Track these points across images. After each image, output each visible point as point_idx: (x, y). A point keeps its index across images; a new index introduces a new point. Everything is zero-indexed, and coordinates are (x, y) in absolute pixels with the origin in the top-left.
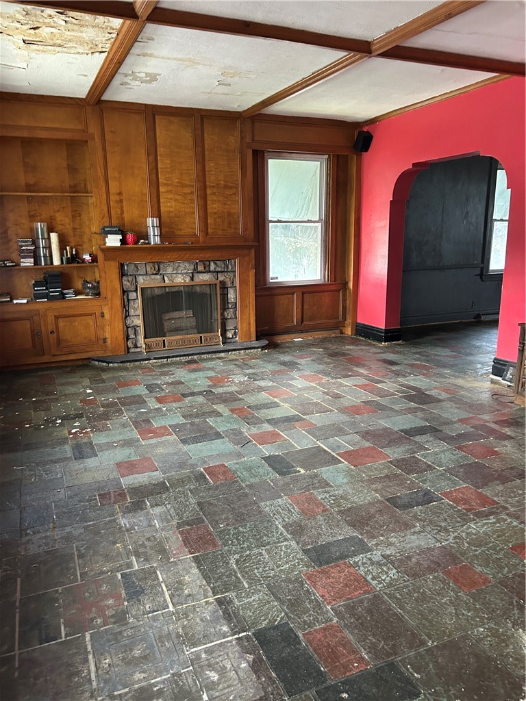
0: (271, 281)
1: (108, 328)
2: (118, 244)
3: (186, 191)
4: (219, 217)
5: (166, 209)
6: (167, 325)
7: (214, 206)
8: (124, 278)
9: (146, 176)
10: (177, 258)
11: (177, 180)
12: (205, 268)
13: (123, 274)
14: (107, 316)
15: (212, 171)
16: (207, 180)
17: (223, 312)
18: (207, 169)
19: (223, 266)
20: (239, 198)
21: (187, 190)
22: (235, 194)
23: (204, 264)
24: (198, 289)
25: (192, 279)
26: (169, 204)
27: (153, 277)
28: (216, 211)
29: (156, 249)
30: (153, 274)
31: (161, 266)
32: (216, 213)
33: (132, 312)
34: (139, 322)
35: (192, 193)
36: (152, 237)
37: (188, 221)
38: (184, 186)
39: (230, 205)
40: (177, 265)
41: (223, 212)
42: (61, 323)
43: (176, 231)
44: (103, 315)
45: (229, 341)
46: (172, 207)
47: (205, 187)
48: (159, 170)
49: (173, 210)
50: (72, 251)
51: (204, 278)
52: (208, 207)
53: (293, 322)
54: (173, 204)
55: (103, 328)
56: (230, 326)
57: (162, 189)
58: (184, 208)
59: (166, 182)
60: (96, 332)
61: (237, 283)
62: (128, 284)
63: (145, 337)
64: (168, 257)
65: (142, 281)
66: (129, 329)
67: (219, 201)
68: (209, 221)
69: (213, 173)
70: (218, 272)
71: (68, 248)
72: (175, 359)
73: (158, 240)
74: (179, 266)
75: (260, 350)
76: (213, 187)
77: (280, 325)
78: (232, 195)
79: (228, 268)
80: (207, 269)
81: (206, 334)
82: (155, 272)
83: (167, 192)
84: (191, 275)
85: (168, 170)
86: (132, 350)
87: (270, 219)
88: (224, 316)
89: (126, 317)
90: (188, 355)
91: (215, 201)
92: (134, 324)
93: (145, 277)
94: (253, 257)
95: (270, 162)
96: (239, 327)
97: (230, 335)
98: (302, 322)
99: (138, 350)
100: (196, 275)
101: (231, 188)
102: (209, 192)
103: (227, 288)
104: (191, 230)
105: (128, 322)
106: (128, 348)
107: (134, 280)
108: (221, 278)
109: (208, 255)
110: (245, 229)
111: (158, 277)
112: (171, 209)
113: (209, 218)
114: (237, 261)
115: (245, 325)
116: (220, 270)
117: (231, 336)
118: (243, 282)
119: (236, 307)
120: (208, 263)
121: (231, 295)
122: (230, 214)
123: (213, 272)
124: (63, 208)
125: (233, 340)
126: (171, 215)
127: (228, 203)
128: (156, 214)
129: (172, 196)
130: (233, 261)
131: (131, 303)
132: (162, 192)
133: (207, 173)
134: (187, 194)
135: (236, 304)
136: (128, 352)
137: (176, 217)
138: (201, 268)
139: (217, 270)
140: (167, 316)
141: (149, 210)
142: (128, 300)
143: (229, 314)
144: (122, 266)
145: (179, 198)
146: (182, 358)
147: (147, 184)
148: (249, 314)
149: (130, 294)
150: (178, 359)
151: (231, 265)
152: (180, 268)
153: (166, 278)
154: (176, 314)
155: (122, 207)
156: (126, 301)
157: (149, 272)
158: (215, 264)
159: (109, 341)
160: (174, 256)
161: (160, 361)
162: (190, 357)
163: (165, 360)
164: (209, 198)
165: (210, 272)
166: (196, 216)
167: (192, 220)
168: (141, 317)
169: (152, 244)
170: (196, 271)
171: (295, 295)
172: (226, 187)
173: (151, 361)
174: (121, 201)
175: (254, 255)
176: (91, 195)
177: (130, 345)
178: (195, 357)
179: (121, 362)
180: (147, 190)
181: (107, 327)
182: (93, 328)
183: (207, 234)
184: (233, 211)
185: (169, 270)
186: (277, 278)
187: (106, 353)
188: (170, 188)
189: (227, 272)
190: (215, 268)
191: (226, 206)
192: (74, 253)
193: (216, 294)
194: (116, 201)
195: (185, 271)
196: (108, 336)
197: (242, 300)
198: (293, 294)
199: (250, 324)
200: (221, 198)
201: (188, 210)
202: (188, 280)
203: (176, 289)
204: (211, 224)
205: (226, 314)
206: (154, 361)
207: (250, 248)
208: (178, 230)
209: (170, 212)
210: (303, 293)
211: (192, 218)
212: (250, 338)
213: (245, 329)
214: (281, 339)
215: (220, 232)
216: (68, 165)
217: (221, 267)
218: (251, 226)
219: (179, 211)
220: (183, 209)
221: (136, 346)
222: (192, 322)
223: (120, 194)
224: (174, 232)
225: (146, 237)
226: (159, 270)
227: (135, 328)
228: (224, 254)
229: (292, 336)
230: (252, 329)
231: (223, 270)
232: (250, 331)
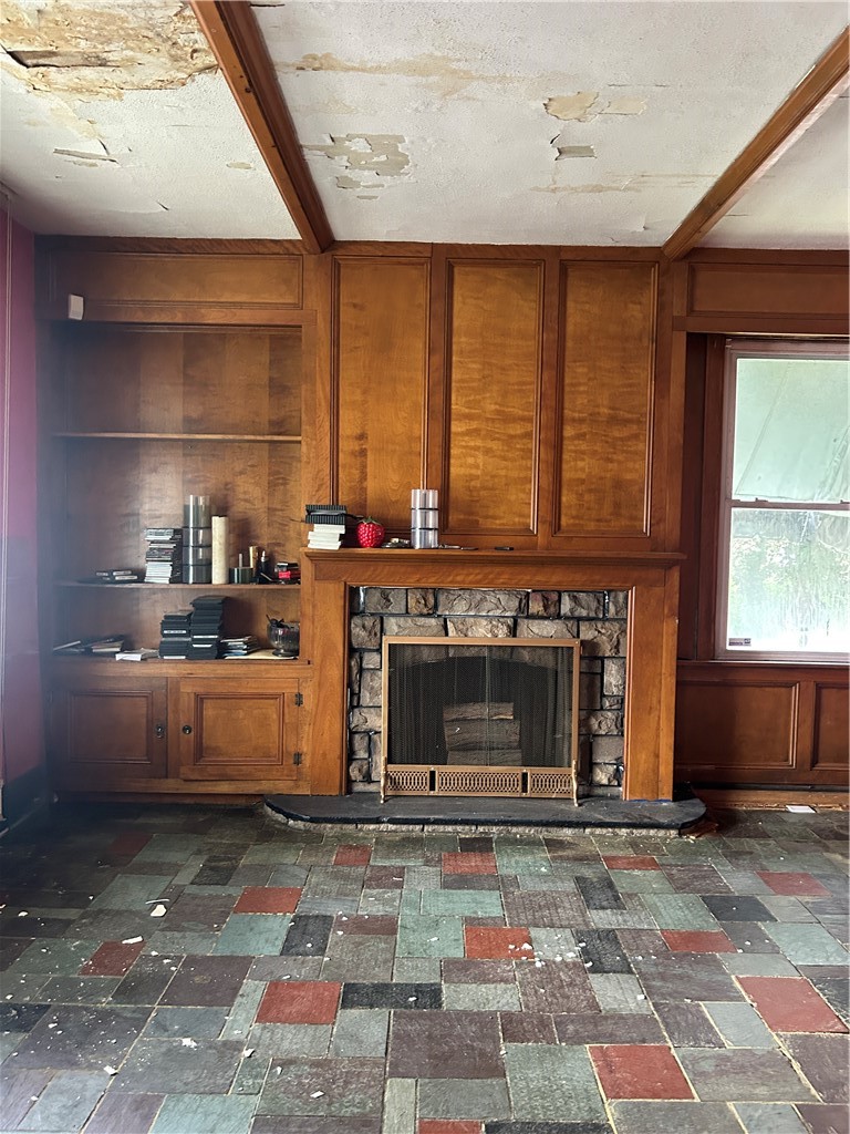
0: (729, 648)
1: (307, 730)
2: (335, 545)
3: (512, 432)
4: (590, 491)
5: (462, 471)
6: (453, 732)
7: (581, 464)
8: (356, 620)
9: (422, 399)
10: (478, 582)
11: (493, 407)
12: (546, 607)
13: (352, 610)
14: (308, 703)
15: (580, 384)
16: (567, 405)
17: (588, 718)
18: (567, 381)
19: (594, 605)
20: (645, 447)
21: (518, 429)
22: (636, 437)
23: (545, 599)
24: (526, 656)
25: (513, 631)
26: (470, 460)
27: (422, 621)
28: (584, 477)
29: (426, 560)
30: (422, 615)
31: (442, 598)
32: (582, 481)
33: (366, 698)
34: (379, 722)
35: (528, 435)
36: (418, 532)
37: (513, 498)
38: (507, 419)
39: (619, 462)
40: (478, 597)
41: (601, 478)
42: (210, 711)
43: (481, 520)
44: (299, 700)
45: (600, 791)
46: (477, 467)
47: (560, 421)
48: (453, 384)
49: (479, 472)
50: (260, 556)
51: (542, 631)
52: (565, 466)
53: (787, 760)
54: (481, 459)
55: (297, 728)
56: (605, 755)
57: (456, 427)
58: (506, 468)
59: (467, 411)
60: (281, 737)
61: (628, 649)
62: (363, 633)
63: (389, 760)
64: (459, 578)
65: (396, 629)
66: (357, 737)
67: (595, 453)
68: (564, 499)
69: (582, 389)
70: (579, 619)
71: (251, 549)
72: (441, 828)
73: (432, 537)
74: (483, 600)
75: (673, 833)
76: (581, 421)
77: (750, 764)
78: (629, 438)
79: (605, 610)
80: (552, 610)
81: (537, 770)
82: (425, 611)
83: (468, 433)
84: (510, 622)
85: (475, 384)
86: (359, 787)
87: (734, 498)
88: (589, 727)
89: (352, 707)
90: (477, 823)
91: (583, 453)
92: (369, 725)
93: (401, 621)
94: (677, 588)
95: (743, 365)
96: (627, 760)
97: (602, 776)
98: (814, 762)
99: (372, 788)
100: (523, 624)
101: (626, 422)
102: (569, 431)
103: (602, 659)
104: (517, 520)
105: (356, 719)
106: (350, 782)
107: (378, 627)
108: (587, 633)
109: (555, 579)
110: (656, 520)
111: (433, 621)
112: (474, 472)
113: (564, 492)
114: (632, 594)
115: (643, 756)
116: (584, 613)
117: (605, 781)
118: (645, 648)
119: (621, 709)
120: (555, 596)
121: (612, 678)
122: (618, 484)
123: (567, 618)
124: (252, 466)
125: (609, 792)
126: (473, 483)
127: (615, 457)
128: (439, 482)
129: (479, 443)
130: (621, 596)
131: (367, 676)
132: (457, 434)
133: (567, 389)
134: (512, 437)
135: (623, 700)
136: (349, 791)
137: (484, 488)
138: (536, 607)
139: (576, 614)
140: (451, 714)
141: (422, 473)
142: (361, 670)
143: (604, 723)
144: (352, 593)
145: (494, 445)
146: (459, 828)
147: (423, 415)
148: (658, 729)
149: (367, 656)
150: (450, 828)
151: (616, 603)
152: (487, 606)
153: (450, 625)
154: (473, 711)
155: (364, 467)
156: (355, 671)
157: (413, 611)
158: (575, 599)
159: (307, 761)
160: (471, 577)
161: (404, 828)
162: (481, 829)
163: (418, 827)
164: (568, 446)
165: (559, 616)
166: (533, 487)
167: (522, 496)
168: (384, 711)
169: (418, 546)
170: (523, 612)
171: (795, 691)
172: (614, 420)
173: (382, 827)
174: (363, 453)
175: (677, 583)
176: (299, 438)
177: (354, 773)
178: (495, 829)
179: (312, 820)
180: (420, 429)
181: (306, 728)
182: (275, 728)
183: (557, 527)
184: (628, 476)
185: (460, 608)
186: (747, 642)
187: (298, 787)
188: (474, 425)
189: (604, 619)
190: (572, 610)
191: (610, 466)
192: (263, 559)
193: (571, 672)
194: (353, 453)
195: (498, 613)
196: (305, 750)
197: (640, 692)
198: (789, 686)
199: (657, 756)
200: (598, 447)
201: (515, 474)
202: (502, 632)
203: (473, 652)
204: (570, 507)
205: (594, 723)
206: (392, 827)
207: (668, 565)
208: (487, 517)
209: (472, 478)
210: (819, 688)
211: (523, 491)
212: (656, 791)
213: (643, 767)
214: (750, 802)
215: (592, 526)
216: (271, 379)
217: (589, 608)
218: (672, 513)
219: (493, 477)
220: (503, 473)
221: (368, 779)
222: (511, 732)
223: (362, 437)
224: (477, 522)
225: (405, 532)
226: (436, 607)
227: (369, 735)
228: (597, 577)
229: (784, 796)
230: (662, 769)
231: (592, 614)
232: (656, 770)
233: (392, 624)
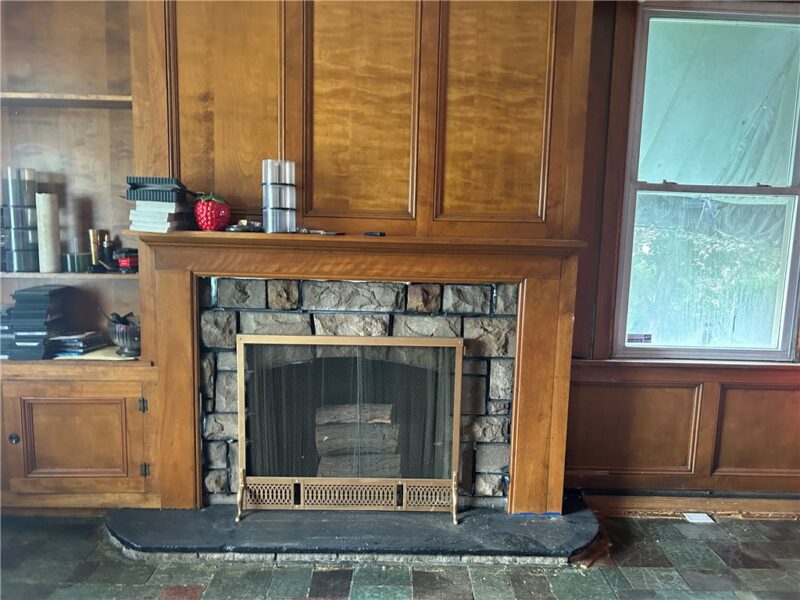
0: (628, 344)
1: (154, 439)
2: (163, 227)
3: (387, 94)
4: (478, 167)
5: (328, 140)
6: (323, 438)
7: (467, 134)
8: (207, 316)
9: (277, 53)
10: (349, 273)
11: (364, 63)
12: (426, 302)
13: (201, 300)
14: (155, 407)
15: (466, 37)
16: (452, 61)
17: (471, 425)
18: (453, 32)
19: (480, 299)
20: (540, 114)
21: (394, 91)
22: (532, 102)
23: (426, 293)
24: (404, 358)
25: (389, 329)
26: (338, 128)
27: (284, 317)
28: (470, 149)
29: (280, 246)
30: (284, 310)
31: (307, 291)
32: (468, 156)
33: (222, 403)
34: (237, 429)
35: (405, 98)
36: (270, 212)
37: (389, 173)
38: (381, 78)
39: (513, 133)
40: (349, 290)
41: (491, 152)
42: (40, 419)
43: (351, 200)
44: (143, 405)
45: (483, 503)
46: (345, 135)
47: (443, 82)
48: (316, 34)
49: (348, 143)
50: (102, 240)
51: (422, 331)
52: (449, 137)
53: (685, 464)
54: (350, 126)
55: (143, 437)
56: (490, 466)
57: (320, 87)
58: (381, 138)
59: (333, 67)
60: (125, 446)
61: (516, 349)
62: (215, 331)
63: (249, 472)
64: (326, 269)
65: (254, 326)
66: (213, 446)
67: (483, 121)
68: (448, 176)
69: (470, 42)
70: (463, 316)
71: (91, 232)
72: (297, 557)
73: (290, 220)
74: (355, 293)
75: (562, 561)
76: (469, 82)
77: (644, 472)
78: (523, 104)
79: (493, 306)
80: (433, 305)
81: (413, 482)
82: (288, 306)
83: (335, 94)
84: (386, 318)
85: (341, 35)
86: (218, 499)
87: (641, 178)
88: (473, 435)
89: (207, 414)
90: (338, 552)
91: (470, 121)
92: (226, 433)
93: (261, 317)
94: (574, 282)
95: (654, 22)
96: (514, 471)
97: (485, 487)
98: (715, 466)
99: (230, 500)
100: (401, 320)
101: (521, 85)
102: (454, 95)
103: (488, 360)
104: (393, 200)
105: (211, 426)
106: (206, 494)
107: (234, 324)
108: (472, 331)
109: (436, 270)
110: (553, 203)
111: (297, 318)
112: (342, 141)
113: (448, 168)
114: (523, 289)
115: (532, 467)
116: (469, 309)
117: (489, 492)
118: (537, 348)
119: (509, 414)
120: (436, 290)
121: (499, 380)
122: (511, 159)
123: (450, 314)
124: (91, 136)
125: (493, 503)
126: (341, 156)
127: (507, 126)
128: (299, 153)
129: (348, 107)
130: (511, 289)
131: (222, 379)
132: (322, 95)
133: (452, 42)
134: (387, 100)
135: (510, 404)
136: (206, 503)
137: (354, 161)
138: (415, 301)
139: (461, 309)
140: (323, 418)
141: (279, 142)
142: (216, 372)
143: (489, 430)
144: (202, 284)
145: (368, 111)
146: (317, 557)
147: (278, 73)
148: (548, 438)
149: (222, 357)
150: (306, 557)
151: (505, 297)
152: (359, 300)
153: (317, 322)
154: (349, 414)
155: (210, 133)
156: (208, 373)
157: (274, 305)
158: (459, 293)
159: (155, 472)
160: (340, 267)
161: (254, 557)
162: (343, 558)
163: (270, 557)
164: (453, 112)
165: (441, 312)
166: (411, 161)
167: (398, 172)
168: (241, 418)
169: (270, 230)
170: (401, 306)
171: (698, 393)
172: (507, 82)
173: (228, 556)
174: (208, 117)
175: (574, 275)
177: (211, 485)
178: (358, 558)
180: (274, 90)
181: (153, 436)
182: (118, 435)
183: (439, 210)
184: (523, 150)
185: (329, 303)
186: (648, 338)
187: (146, 500)
188: (342, 84)
189: (492, 315)
190: (455, 306)
191: (502, 137)
192: (105, 245)
193: (452, 374)
194: (197, 118)
195: (372, 308)
196: (153, 460)
197: (530, 398)
198: (692, 387)
199: (547, 466)
200: (487, 115)
201: (390, 145)
202: (377, 329)
203: (343, 353)
204: (454, 185)
205: (478, 430)
206: (239, 556)
207: (565, 254)
208: (358, 197)
209: (340, 149)
210: (724, 389)
211: (400, 166)
212: (544, 504)
213: (530, 479)
214: (644, 509)
215: (479, 208)
216: (108, 32)
217: (474, 303)
218: (572, 194)
219: (365, 148)
220: (376, 143)
221: (227, 490)
222: (390, 437)
223: (206, 97)
224: (347, 202)
225: (258, 214)
226: (300, 301)
227: (228, 445)
228: (484, 269)
229: (680, 502)
230: (552, 481)
231: (478, 310)
232: (545, 483)
233: (249, 320)
